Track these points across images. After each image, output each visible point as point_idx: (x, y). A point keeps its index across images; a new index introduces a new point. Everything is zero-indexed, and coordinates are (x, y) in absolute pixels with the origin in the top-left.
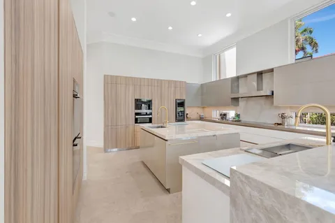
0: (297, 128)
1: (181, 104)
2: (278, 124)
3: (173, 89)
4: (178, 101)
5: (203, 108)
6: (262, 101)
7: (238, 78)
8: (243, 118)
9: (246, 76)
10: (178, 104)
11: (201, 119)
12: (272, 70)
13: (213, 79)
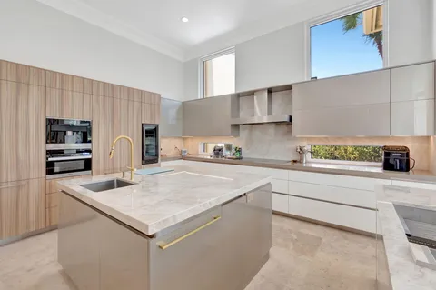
0: (314, 165)
1: (151, 133)
2: (295, 161)
3: (136, 104)
4: (146, 128)
5: (184, 139)
6: (272, 130)
7: (238, 96)
8: (246, 154)
9: (252, 94)
10: (147, 132)
11: (183, 156)
12: (289, 88)
13: (200, 96)
